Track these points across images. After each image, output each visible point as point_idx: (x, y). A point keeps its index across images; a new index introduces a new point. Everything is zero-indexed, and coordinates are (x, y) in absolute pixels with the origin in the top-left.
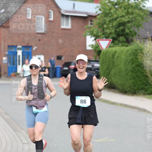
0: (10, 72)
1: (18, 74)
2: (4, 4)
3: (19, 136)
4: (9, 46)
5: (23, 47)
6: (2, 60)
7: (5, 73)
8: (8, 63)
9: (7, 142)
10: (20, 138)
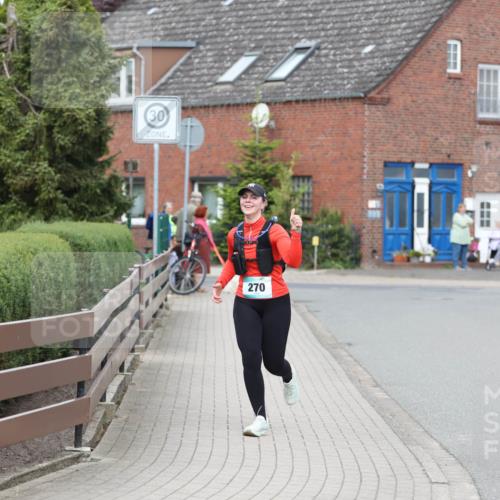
0: (392, 249)
1: (418, 255)
2: (373, 29)
3: (417, 459)
4: (386, 164)
5: (431, 165)
6: (365, 209)
7: (374, 252)
8: (383, 218)
9: (378, 476)
10: (421, 464)
